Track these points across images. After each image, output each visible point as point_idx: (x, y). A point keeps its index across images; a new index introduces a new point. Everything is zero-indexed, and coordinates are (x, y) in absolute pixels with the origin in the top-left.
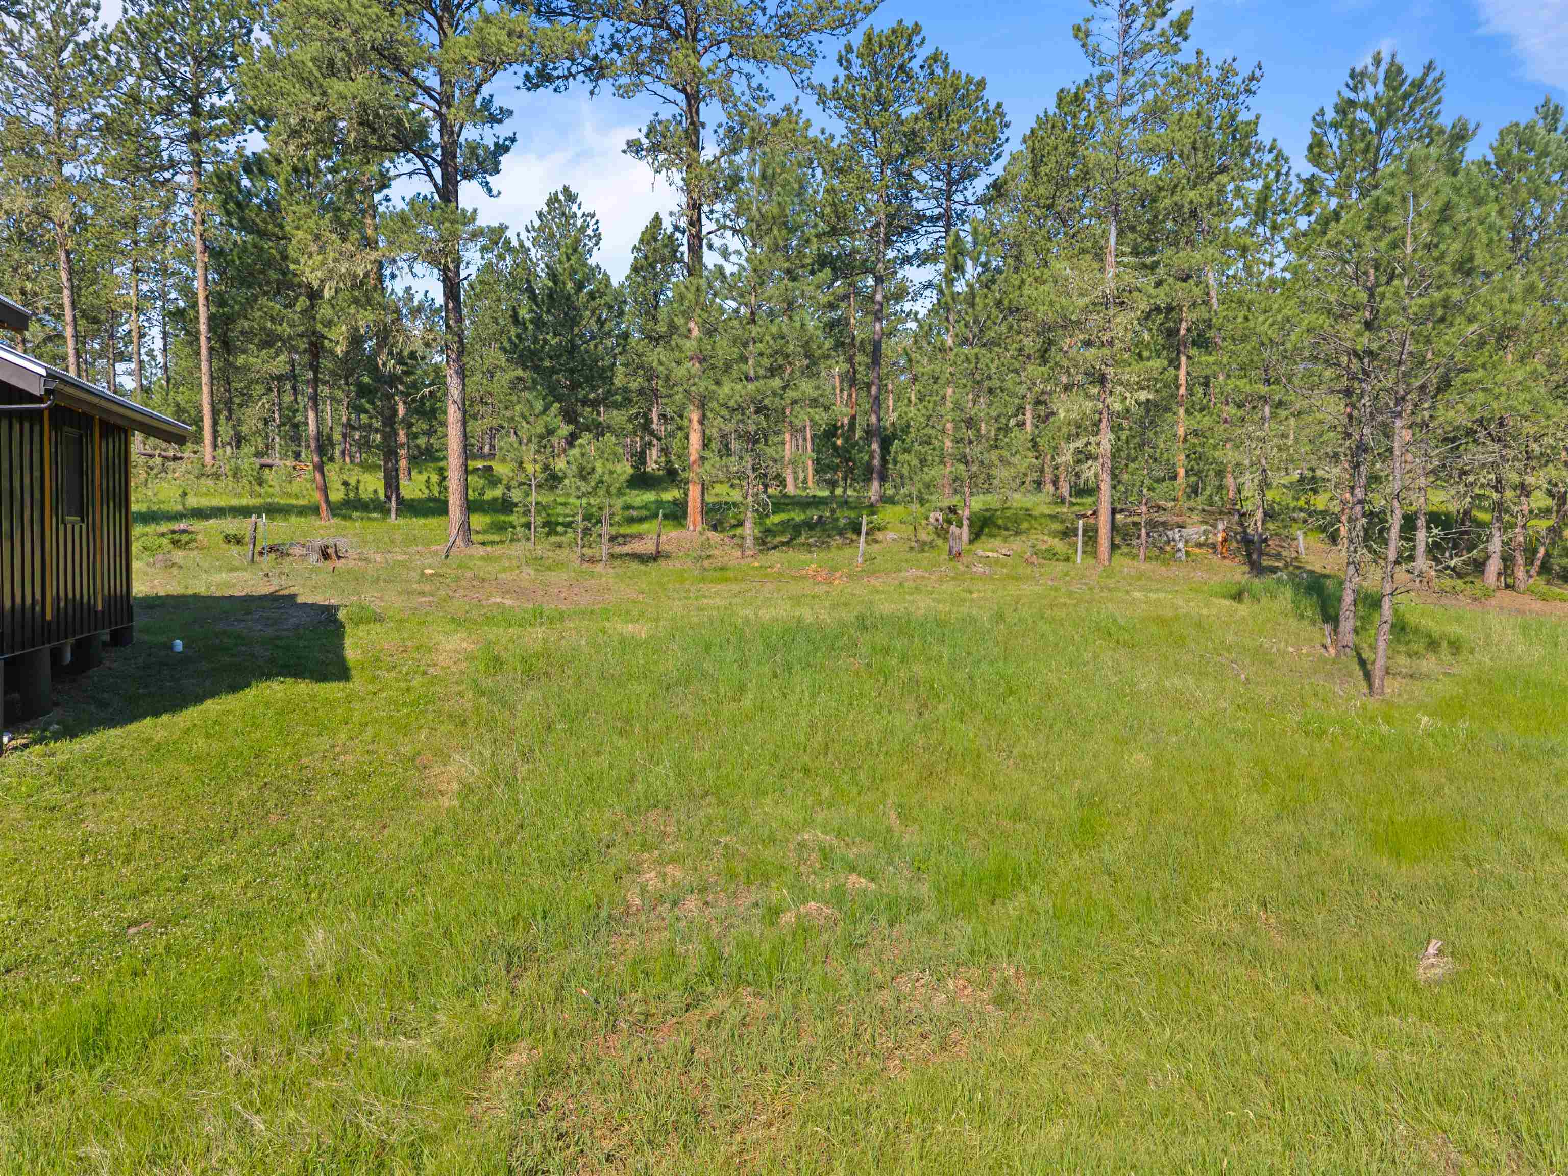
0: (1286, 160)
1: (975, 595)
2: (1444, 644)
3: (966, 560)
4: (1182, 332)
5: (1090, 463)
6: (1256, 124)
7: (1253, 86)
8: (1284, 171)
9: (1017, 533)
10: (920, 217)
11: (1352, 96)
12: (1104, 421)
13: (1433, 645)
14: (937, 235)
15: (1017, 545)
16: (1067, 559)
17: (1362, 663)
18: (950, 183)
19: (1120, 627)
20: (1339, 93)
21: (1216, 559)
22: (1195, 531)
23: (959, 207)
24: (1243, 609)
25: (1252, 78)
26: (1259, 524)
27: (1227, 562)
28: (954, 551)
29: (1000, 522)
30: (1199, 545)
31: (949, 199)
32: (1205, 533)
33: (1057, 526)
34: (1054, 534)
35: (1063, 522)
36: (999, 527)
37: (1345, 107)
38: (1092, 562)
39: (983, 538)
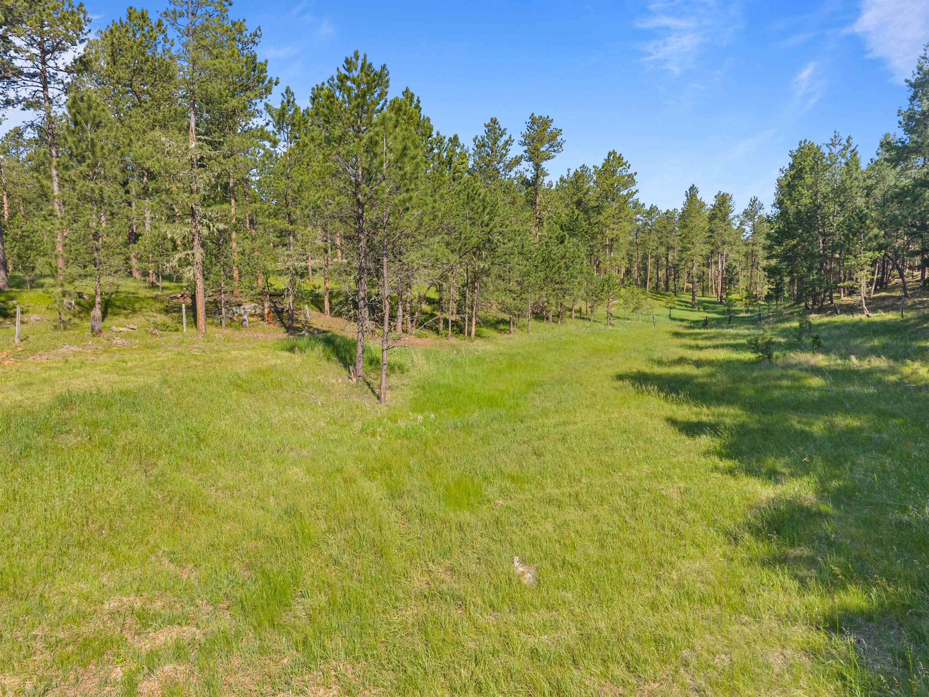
0: (293, 94)
1: (130, 364)
2: (396, 368)
3: (105, 334)
4: (231, 185)
5: (189, 267)
6: (266, 65)
7: (257, 40)
8: (292, 100)
9: (134, 311)
10: (19, 72)
11: (347, 73)
12: (196, 241)
13: (391, 368)
14: (36, 89)
15: (137, 321)
16: (177, 330)
17: (369, 384)
18: (44, 52)
19: (244, 381)
20: (338, 69)
21: (265, 324)
22: (249, 307)
23: (52, 71)
24: (297, 358)
25: (256, 35)
26: (291, 304)
27: (271, 325)
28: (96, 329)
29: (118, 303)
30: (252, 315)
31: (44, 63)
32: (255, 308)
33: (158, 305)
34: (160, 311)
35: (162, 302)
36: (119, 307)
37: (342, 79)
38: (194, 330)
39: (109, 317)
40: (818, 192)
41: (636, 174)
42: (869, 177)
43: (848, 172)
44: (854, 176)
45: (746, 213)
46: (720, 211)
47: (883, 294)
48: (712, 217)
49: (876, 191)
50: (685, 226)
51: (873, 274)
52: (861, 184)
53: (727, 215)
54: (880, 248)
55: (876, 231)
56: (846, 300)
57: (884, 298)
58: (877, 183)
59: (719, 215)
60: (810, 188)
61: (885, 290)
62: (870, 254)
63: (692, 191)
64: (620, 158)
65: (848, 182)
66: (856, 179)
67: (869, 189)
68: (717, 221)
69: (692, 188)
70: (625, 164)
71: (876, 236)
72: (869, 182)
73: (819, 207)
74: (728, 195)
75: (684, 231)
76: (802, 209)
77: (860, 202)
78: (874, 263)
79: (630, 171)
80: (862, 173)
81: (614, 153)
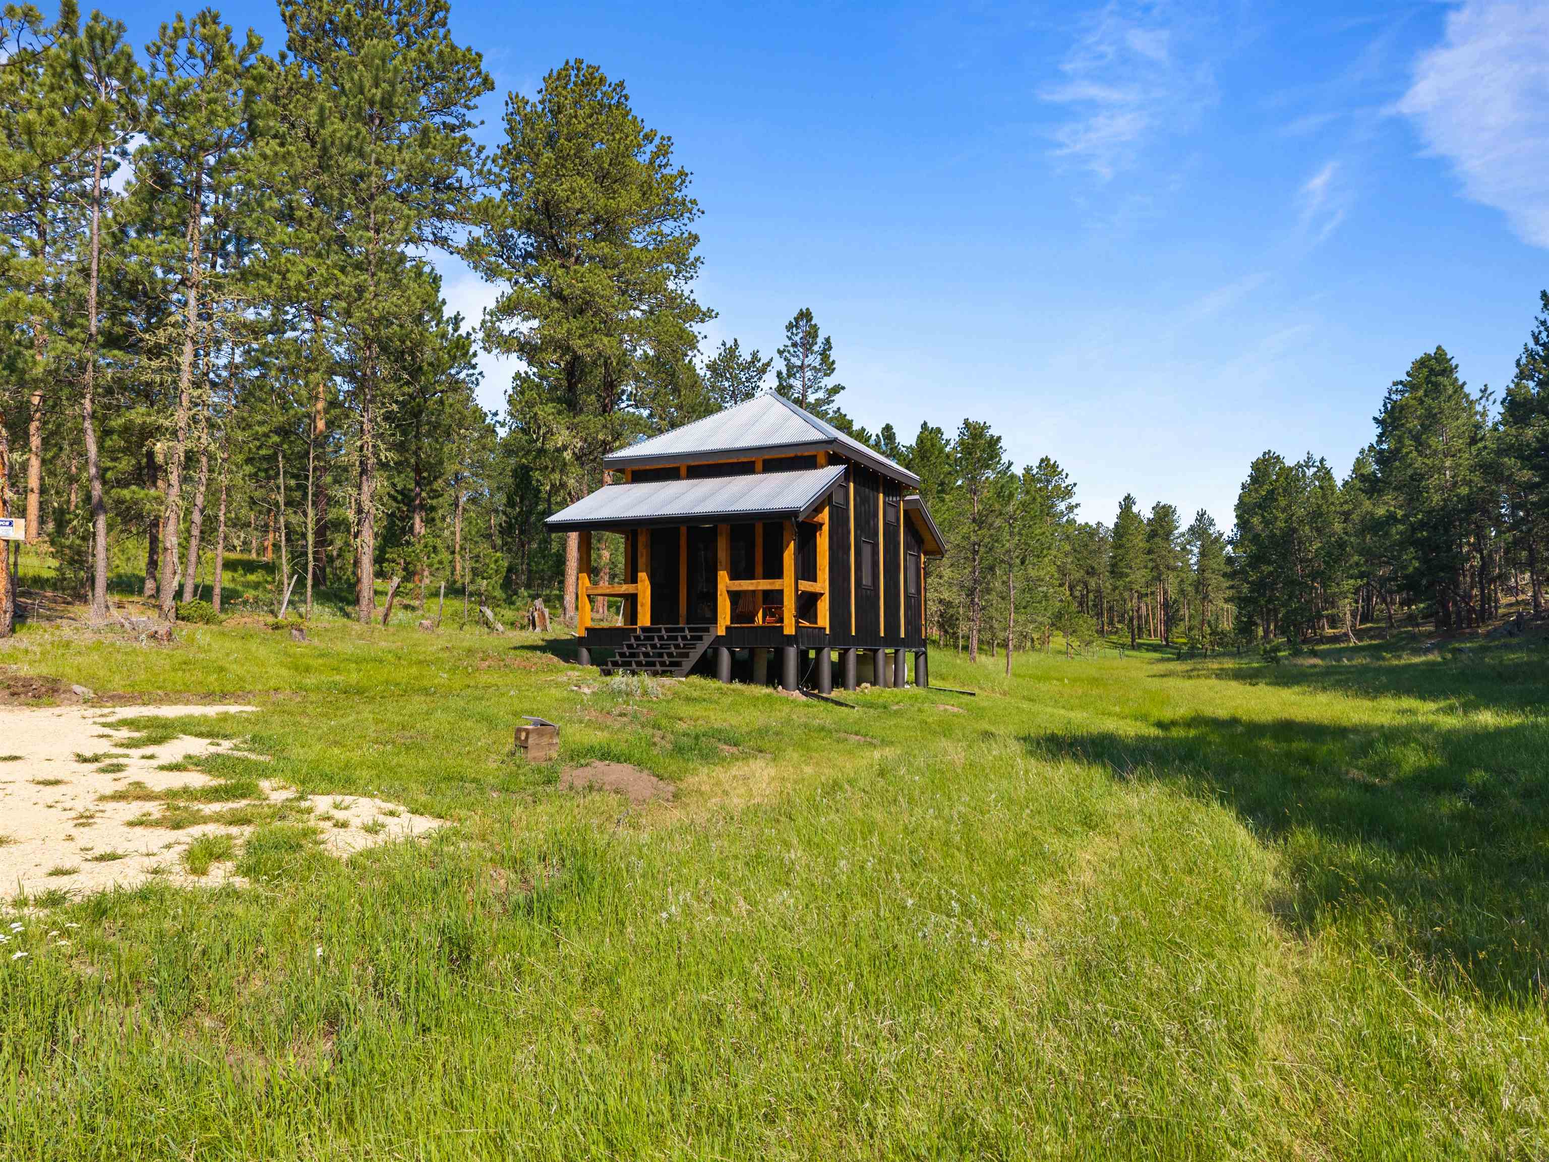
40: (1293, 515)
41: (1075, 484)
42: (1346, 502)
43: (1324, 496)
44: (1331, 500)
45: (1192, 528)
46: (1161, 526)
47: (1369, 625)
48: (1153, 535)
49: (1354, 516)
50: (1121, 546)
51: (1357, 602)
52: (1338, 509)
53: (1170, 533)
54: (1361, 576)
55: (1356, 558)
56: (1329, 632)
57: (1370, 629)
58: (1354, 509)
59: (1161, 532)
60: (1284, 510)
61: (1372, 621)
62: (1352, 581)
63: (1128, 502)
64: (1055, 466)
65: (1324, 507)
66: (1333, 503)
67: (1346, 516)
68: (1157, 540)
69: (1128, 498)
70: (1060, 473)
71: (1357, 564)
72: (1346, 507)
73: (1294, 530)
74: (1170, 507)
75: (1120, 551)
76: (1278, 532)
77: (1338, 527)
78: (1357, 591)
79: (1069, 481)
80: (1338, 498)
81: (1047, 459)
